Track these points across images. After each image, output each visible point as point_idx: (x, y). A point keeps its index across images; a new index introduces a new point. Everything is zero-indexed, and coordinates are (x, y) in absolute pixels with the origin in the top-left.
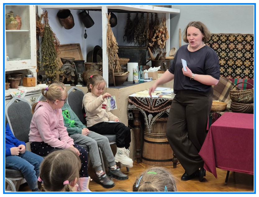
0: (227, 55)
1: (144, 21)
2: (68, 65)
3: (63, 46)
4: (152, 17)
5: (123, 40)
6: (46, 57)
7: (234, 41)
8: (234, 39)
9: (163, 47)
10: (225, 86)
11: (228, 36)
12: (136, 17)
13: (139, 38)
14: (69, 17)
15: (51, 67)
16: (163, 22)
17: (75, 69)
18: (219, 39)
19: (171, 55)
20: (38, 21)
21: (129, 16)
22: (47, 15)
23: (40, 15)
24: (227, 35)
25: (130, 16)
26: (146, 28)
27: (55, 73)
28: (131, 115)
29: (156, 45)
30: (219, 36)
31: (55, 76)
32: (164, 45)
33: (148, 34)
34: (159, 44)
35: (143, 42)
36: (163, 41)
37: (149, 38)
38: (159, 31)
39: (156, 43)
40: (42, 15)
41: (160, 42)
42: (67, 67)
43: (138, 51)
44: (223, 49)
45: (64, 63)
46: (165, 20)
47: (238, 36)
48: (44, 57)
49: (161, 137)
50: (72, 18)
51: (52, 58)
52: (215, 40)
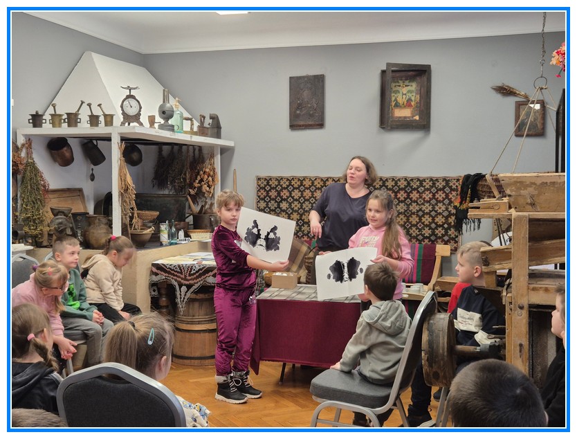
0: (301, 206)
1: (183, 158)
2: (61, 218)
3: (55, 191)
4: (194, 152)
5: (152, 185)
6: (27, 205)
7: (310, 186)
8: (310, 183)
9: (211, 195)
10: (299, 251)
11: (302, 180)
12: (171, 151)
13: (175, 182)
14: (65, 148)
15: (34, 220)
16: (210, 160)
17: (72, 223)
18: (290, 184)
20: (17, 152)
21: (160, 151)
22: (31, 144)
23: (19, 144)
25: (162, 150)
26: (186, 167)
27: (41, 230)
28: (154, 291)
29: (200, 193)
30: (290, 180)
31: (40, 234)
32: (212, 191)
33: (188, 176)
34: (204, 191)
35: (182, 188)
36: (209, 186)
37: (190, 182)
38: (204, 173)
39: (200, 188)
40: (23, 145)
41: (205, 188)
42: (60, 221)
43: (173, 201)
44: (295, 198)
45: (55, 215)
46: (212, 156)
47: (316, 179)
48: (24, 206)
49: (199, 323)
50: (69, 150)
51: (36, 207)
52: (284, 186)
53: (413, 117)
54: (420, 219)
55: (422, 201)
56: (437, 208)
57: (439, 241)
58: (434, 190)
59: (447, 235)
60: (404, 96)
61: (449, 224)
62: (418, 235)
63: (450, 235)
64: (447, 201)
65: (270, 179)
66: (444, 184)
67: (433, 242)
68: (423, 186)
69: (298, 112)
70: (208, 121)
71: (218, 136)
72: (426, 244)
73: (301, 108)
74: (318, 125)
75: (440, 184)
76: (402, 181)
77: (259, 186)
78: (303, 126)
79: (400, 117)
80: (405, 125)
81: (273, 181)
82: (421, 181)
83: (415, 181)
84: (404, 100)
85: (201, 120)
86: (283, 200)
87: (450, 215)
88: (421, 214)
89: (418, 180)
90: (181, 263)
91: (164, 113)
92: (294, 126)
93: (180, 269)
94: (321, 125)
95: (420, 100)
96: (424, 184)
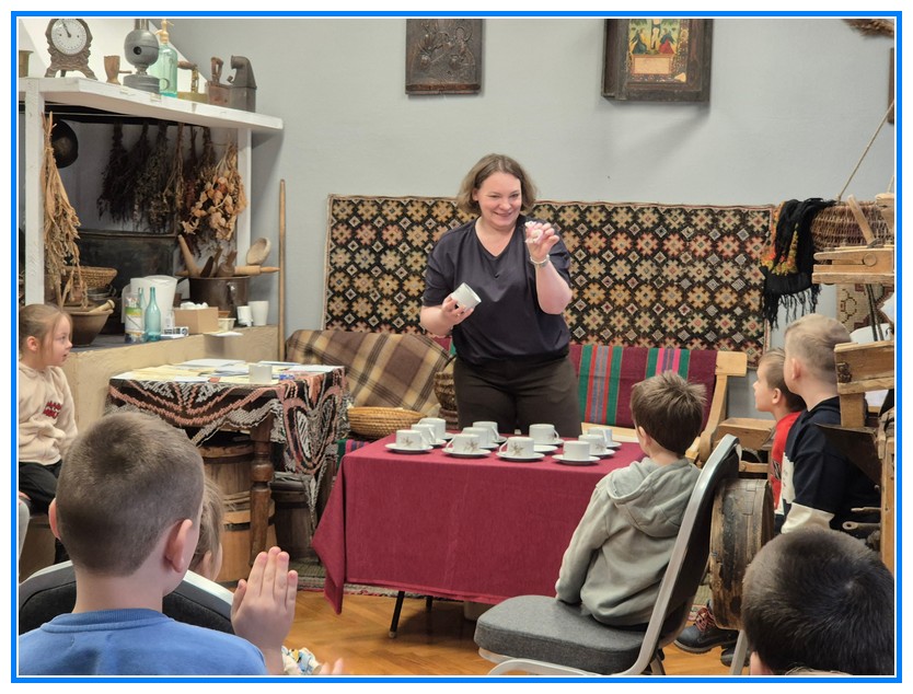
1: (168, 152)
4: (193, 140)
5: (97, 212)
7: (449, 220)
8: (448, 213)
9: (229, 236)
10: (422, 360)
11: (430, 206)
12: (141, 138)
13: (149, 206)
16: (228, 158)
18: (404, 214)
19: (253, 262)
21: (117, 136)
24: (427, 202)
25: (121, 135)
26: (174, 174)
29: (205, 229)
30: (403, 205)
32: (232, 228)
33: (179, 194)
34: (216, 226)
35: (164, 219)
36: (226, 216)
37: (184, 205)
38: (216, 184)
39: (205, 220)
41: (217, 219)
43: (147, 248)
44: (414, 244)
46: (233, 150)
52: (392, 217)
53: (673, 75)
54: (685, 296)
55: (690, 258)
56: (720, 272)
57: (724, 343)
58: (715, 234)
59: (741, 331)
60: (656, 30)
61: (746, 308)
62: (679, 331)
63: (747, 331)
64: (741, 259)
65: (361, 202)
66: (736, 220)
67: (710, 345)
68: (691, 225)
69: (425, 58)
70: (228, 73)
71: (249, 105)
72: (696, 348)
73: (432, 51)
74: (468, 87)
75: (729, 221)
76: (649, 213)
77: (335, 216)
78: (436, 87)
79: (646, 76)
80: (656, 94)
81: (368, 206)
82: (689, 215)
83: (674, 213)
84: (655, 37)
85: (214, 69)
86: (387, 247)
87: (748, 287)
88: (687, 286)
89: (683, 211)
90: (174, 379)
91: (137, 50)
92: (413, 90)
93: (173, 392)
94: (475, 88)
95: (690, 40)
96: (695, 220)
